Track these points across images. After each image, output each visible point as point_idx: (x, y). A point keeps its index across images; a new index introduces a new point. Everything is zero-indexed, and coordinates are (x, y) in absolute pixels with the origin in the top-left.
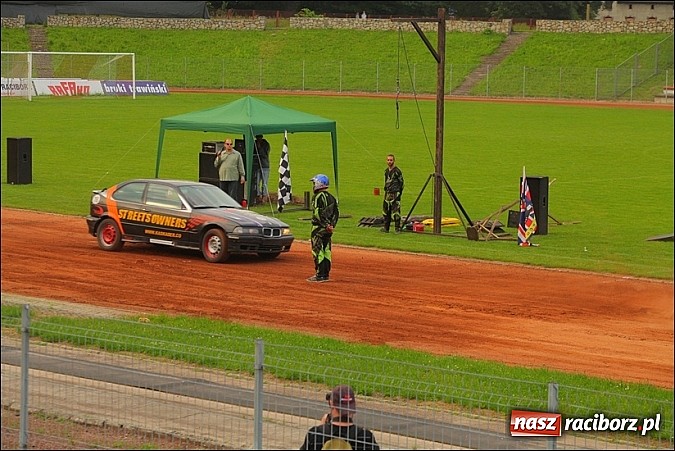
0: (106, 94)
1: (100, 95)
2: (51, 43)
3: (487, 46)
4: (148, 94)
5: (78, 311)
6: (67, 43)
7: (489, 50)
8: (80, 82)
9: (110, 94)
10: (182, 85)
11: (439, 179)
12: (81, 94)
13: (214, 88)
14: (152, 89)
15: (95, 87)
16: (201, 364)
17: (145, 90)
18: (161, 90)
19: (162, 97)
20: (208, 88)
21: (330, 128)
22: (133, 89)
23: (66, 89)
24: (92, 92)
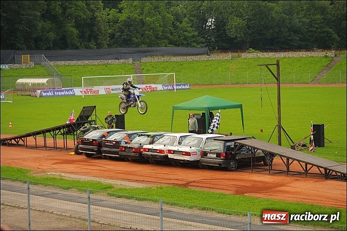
0: (164, 90)
1: (161, 90)
2: (143, 69)
3: (325, 62)
4: (182, 89)
5: (130, 185)
6: (150, 69)
7: (326, 64)
8: (153, 86)
9: (166, 90)
10: (197, 84)
11: (280, 127)
12: (154, 90)
13: (210, 85)
14: (183, 87)
15: (160, 87)
16: (172, 205)
17: (180, 87)
18: (187, 87)
19: (187, 90)
20: (208, 85)
21: (240, 106)
22: (175, 87)
23: (148, 89)
24: (158, 89)
